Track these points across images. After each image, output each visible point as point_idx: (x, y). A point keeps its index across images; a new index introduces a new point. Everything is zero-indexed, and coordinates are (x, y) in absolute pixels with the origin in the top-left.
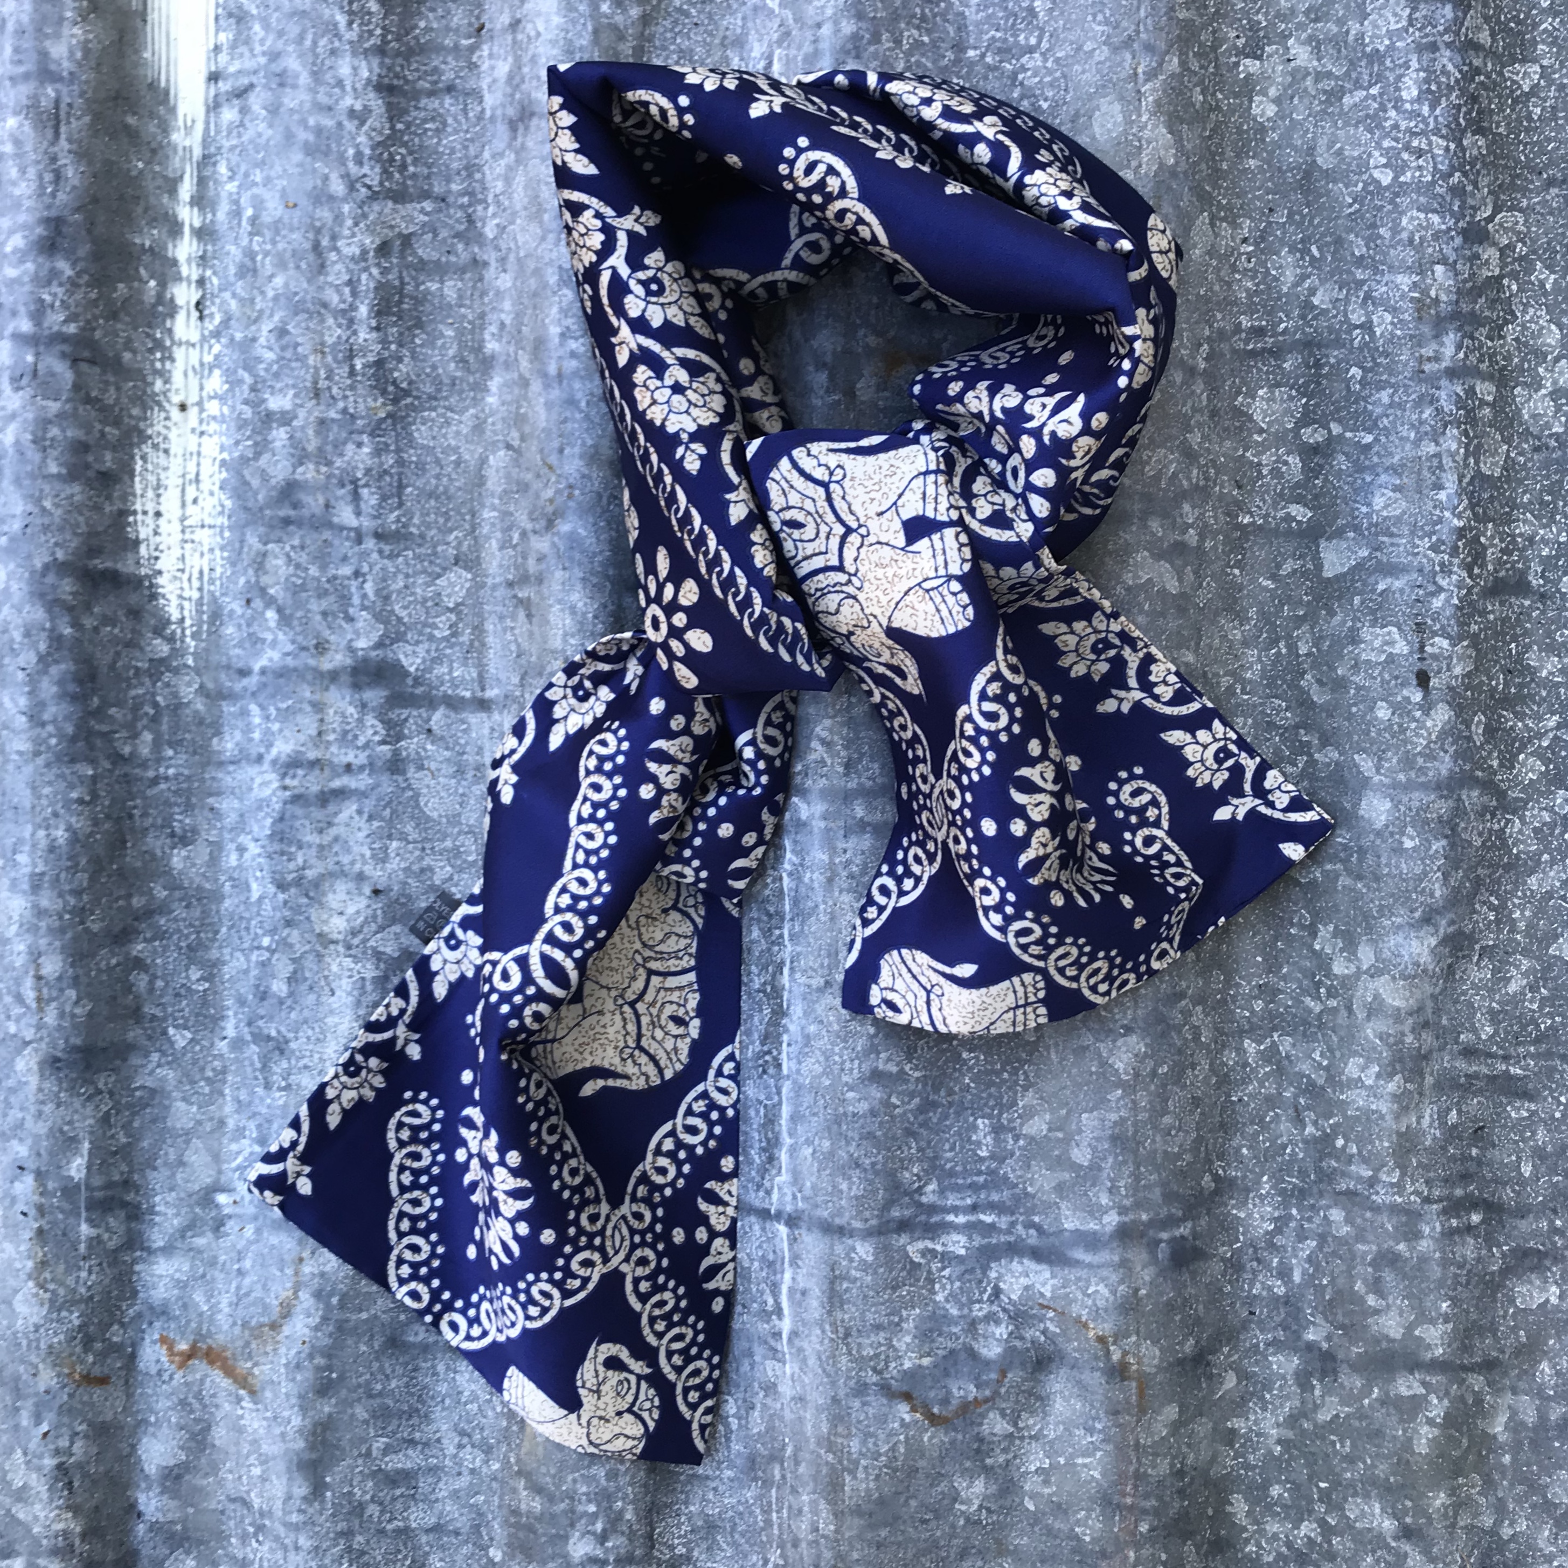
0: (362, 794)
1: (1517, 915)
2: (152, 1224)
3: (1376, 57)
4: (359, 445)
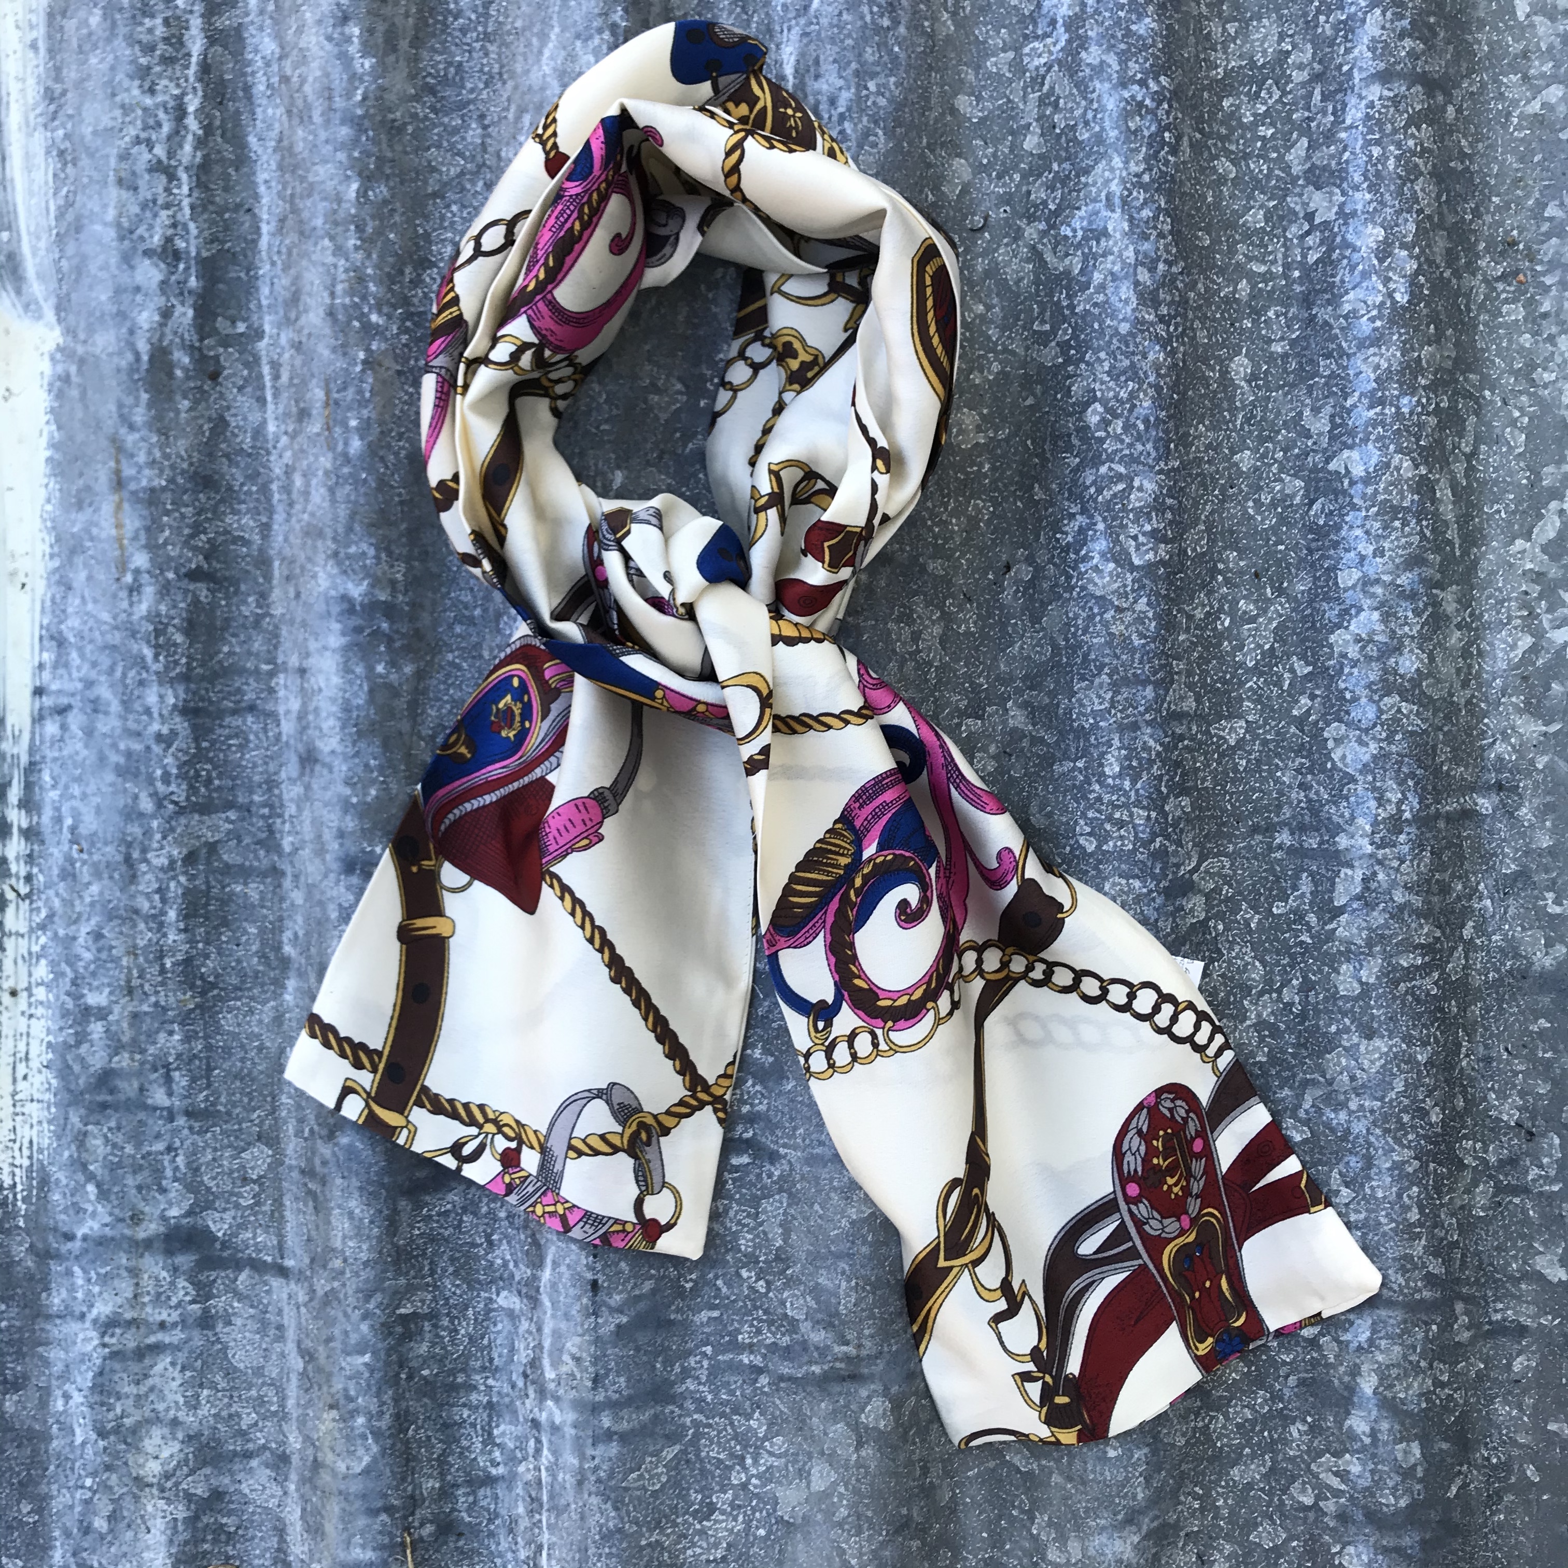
0: (175, 1348)
1: (1220, 1503)
3: (1082, 733)
4: (171, 1033)
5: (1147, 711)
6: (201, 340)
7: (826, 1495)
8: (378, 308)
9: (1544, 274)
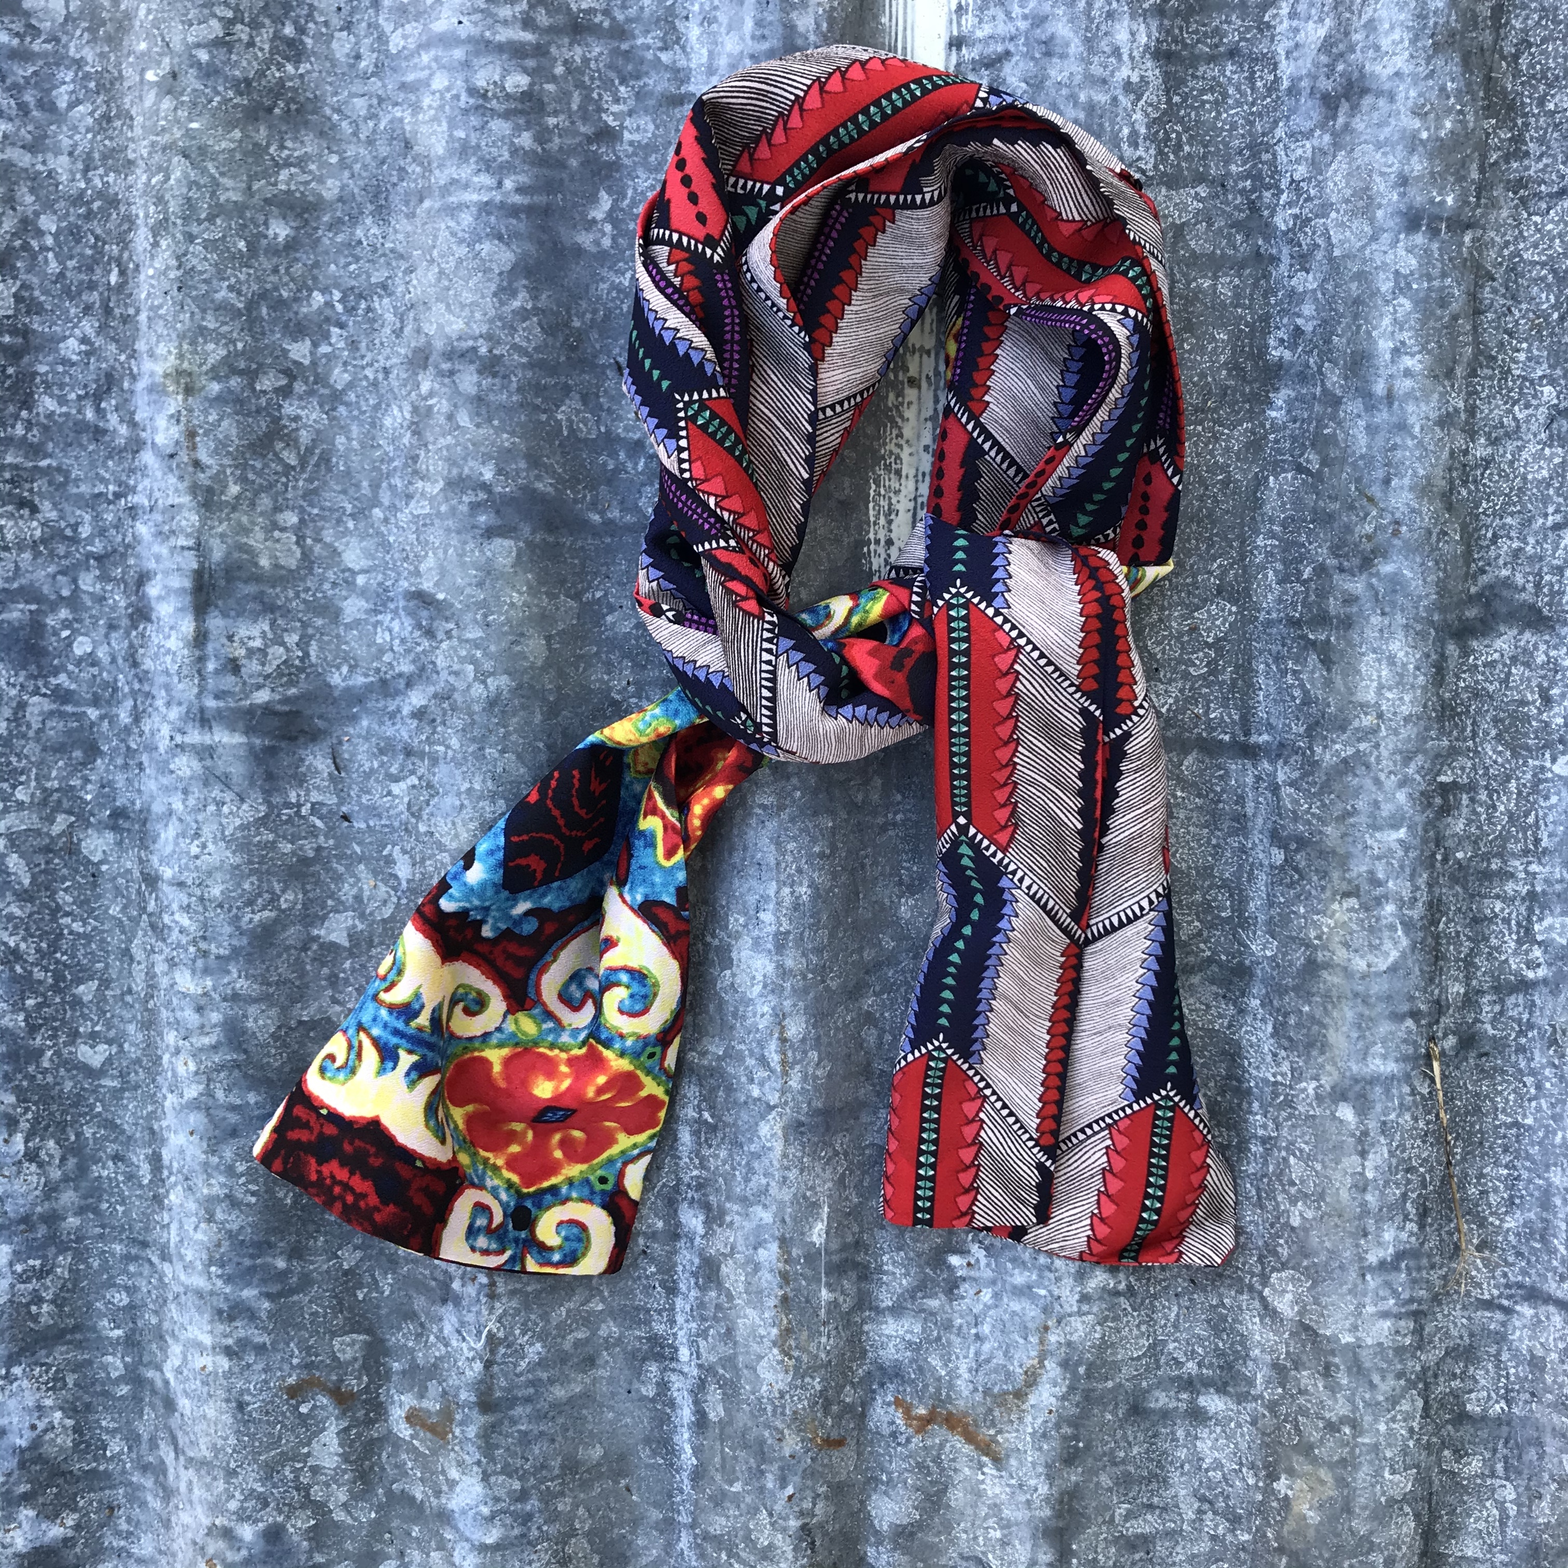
2: (880, 1283)
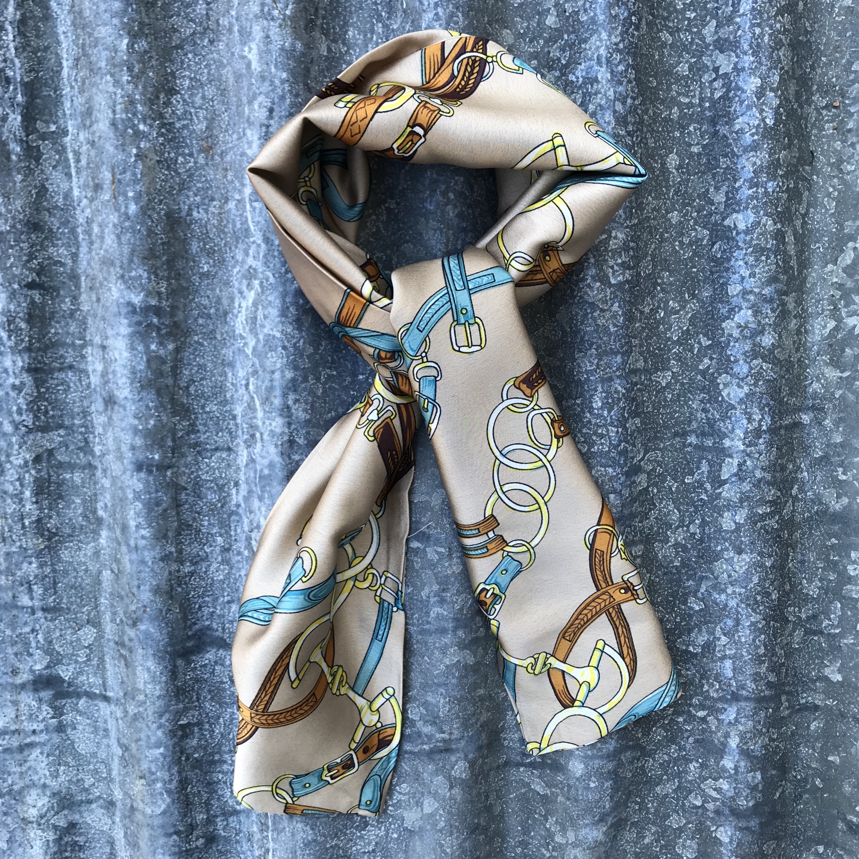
5: (618, 370)
6: (27, 136)
7: (432, 815)
8: (144, 120)
9: (850, 105)
